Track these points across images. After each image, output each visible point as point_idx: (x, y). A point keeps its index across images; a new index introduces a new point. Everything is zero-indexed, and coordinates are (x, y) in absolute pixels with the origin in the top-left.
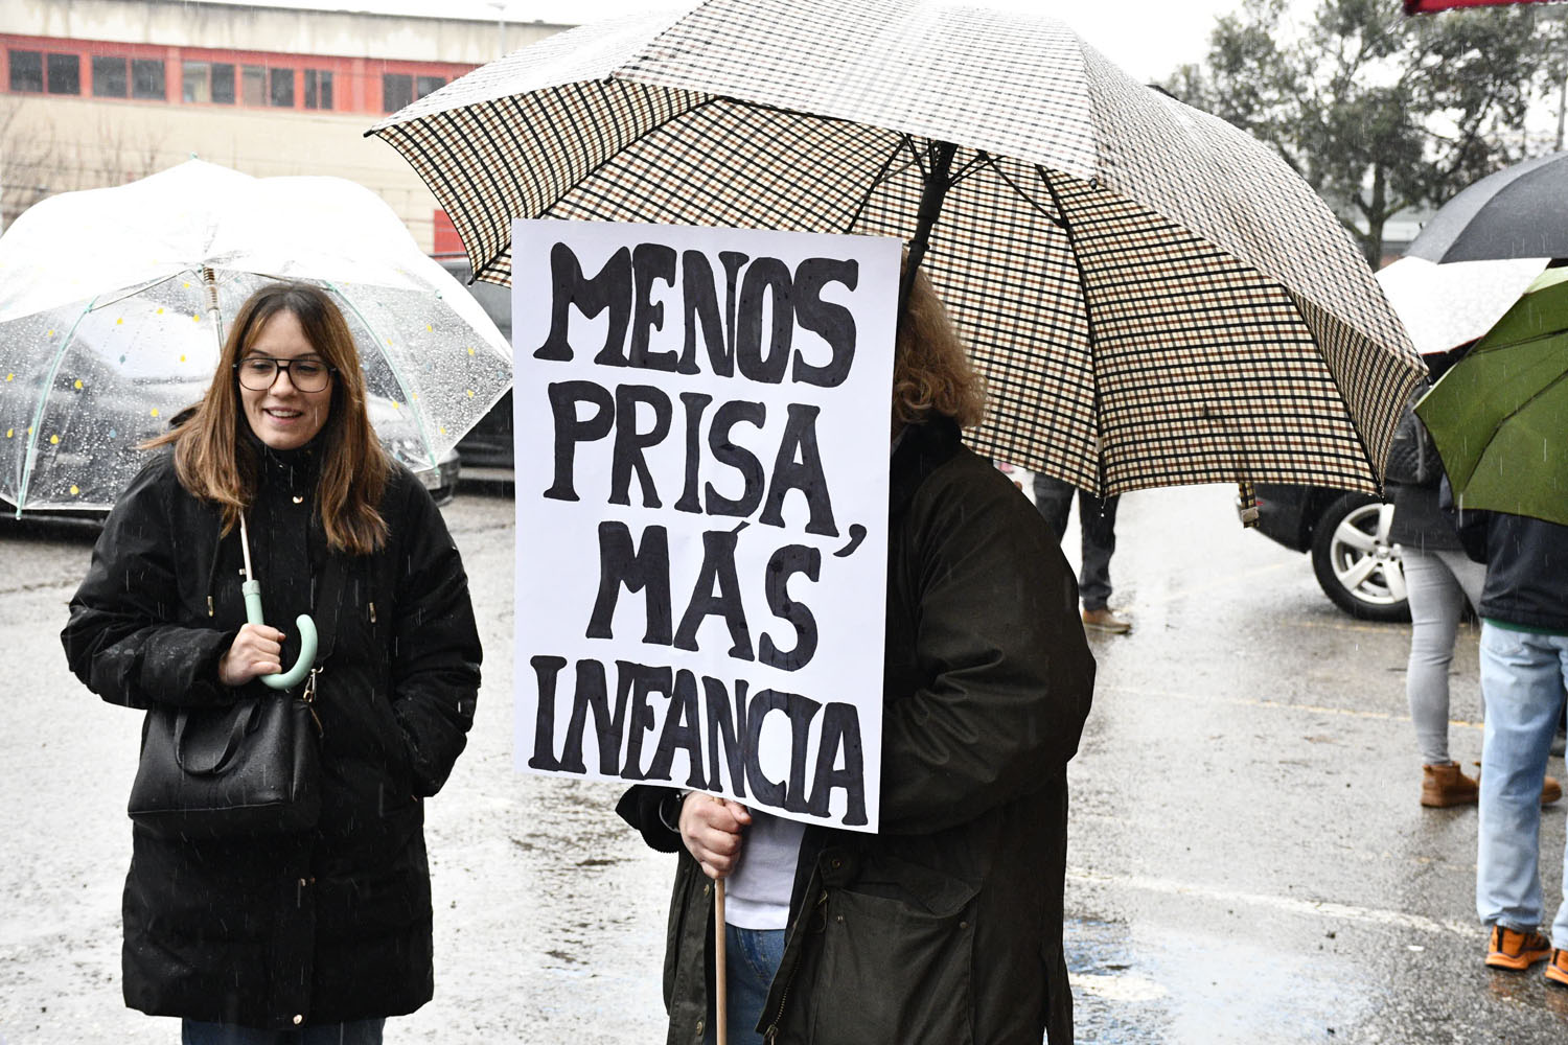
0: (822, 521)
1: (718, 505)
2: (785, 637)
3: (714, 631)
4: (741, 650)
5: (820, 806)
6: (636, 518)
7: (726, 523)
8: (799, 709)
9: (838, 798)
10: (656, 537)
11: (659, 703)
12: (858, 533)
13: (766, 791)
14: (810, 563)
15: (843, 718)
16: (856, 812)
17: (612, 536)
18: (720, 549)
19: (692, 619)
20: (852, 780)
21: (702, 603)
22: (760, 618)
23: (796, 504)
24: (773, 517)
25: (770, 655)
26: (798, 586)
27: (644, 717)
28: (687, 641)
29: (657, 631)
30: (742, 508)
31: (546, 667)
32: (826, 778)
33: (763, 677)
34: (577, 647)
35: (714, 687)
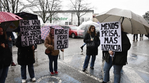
0: (117, 36)
1: (111, 36)
2: (116, 42)
3: (111, 42)
4: (113, 43)
5: (118, 50)
6: (106, 37)
7: (111, 37)
8: (117, 45)
9: (119, 50)
10: (108, 38)
11: (108, 46)
12: (119, 36)
13: (115, 50)
14: (117, 38)
15: (119, 46)
16: (120, 50)
17: (105, 38)
18: (111, 38)
19: (110, 42)
20: (120, 49)
21: (110, 41)
22: (114, 41)
23: (116, 35)
24: (114, 36)
25: (115, 43)
26: (116, 39)
27: (107, 47)
28: (110, 43)
29: (108, 43)
30: (112, 36)
31: (102, 45)
32: (118, 49)
33: (114, 44)
34: (104, 44)
35: (111, 45)
